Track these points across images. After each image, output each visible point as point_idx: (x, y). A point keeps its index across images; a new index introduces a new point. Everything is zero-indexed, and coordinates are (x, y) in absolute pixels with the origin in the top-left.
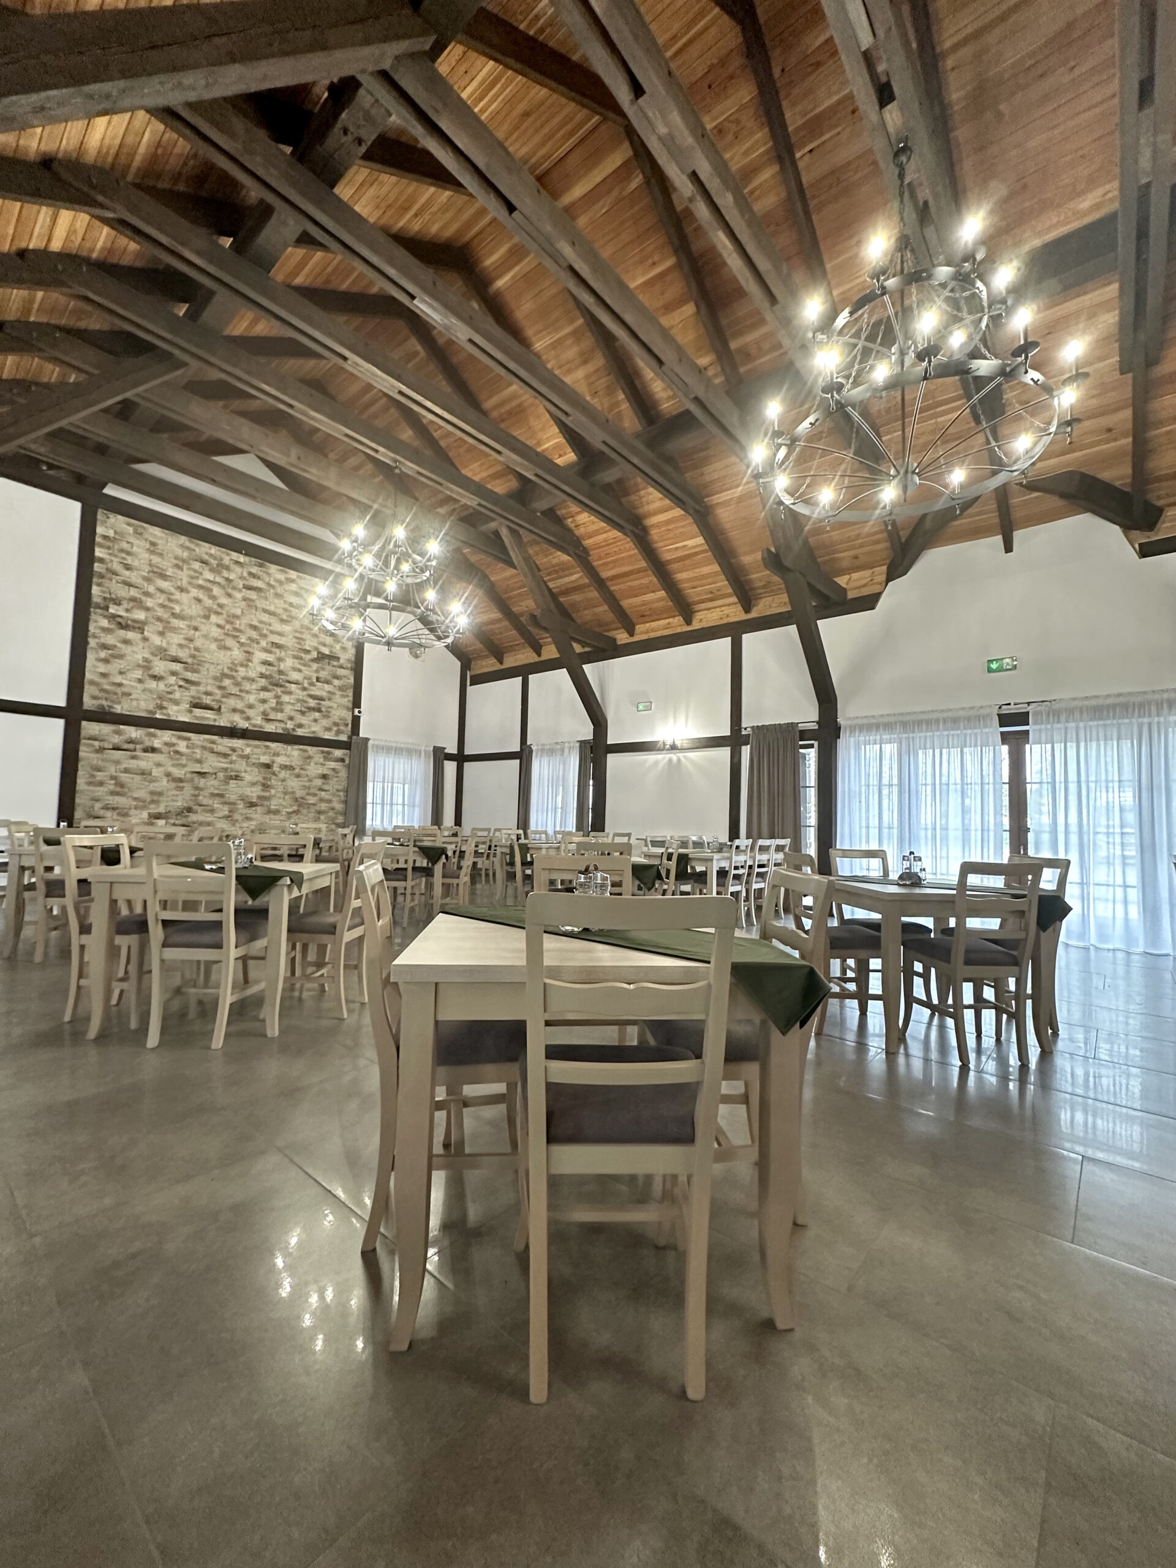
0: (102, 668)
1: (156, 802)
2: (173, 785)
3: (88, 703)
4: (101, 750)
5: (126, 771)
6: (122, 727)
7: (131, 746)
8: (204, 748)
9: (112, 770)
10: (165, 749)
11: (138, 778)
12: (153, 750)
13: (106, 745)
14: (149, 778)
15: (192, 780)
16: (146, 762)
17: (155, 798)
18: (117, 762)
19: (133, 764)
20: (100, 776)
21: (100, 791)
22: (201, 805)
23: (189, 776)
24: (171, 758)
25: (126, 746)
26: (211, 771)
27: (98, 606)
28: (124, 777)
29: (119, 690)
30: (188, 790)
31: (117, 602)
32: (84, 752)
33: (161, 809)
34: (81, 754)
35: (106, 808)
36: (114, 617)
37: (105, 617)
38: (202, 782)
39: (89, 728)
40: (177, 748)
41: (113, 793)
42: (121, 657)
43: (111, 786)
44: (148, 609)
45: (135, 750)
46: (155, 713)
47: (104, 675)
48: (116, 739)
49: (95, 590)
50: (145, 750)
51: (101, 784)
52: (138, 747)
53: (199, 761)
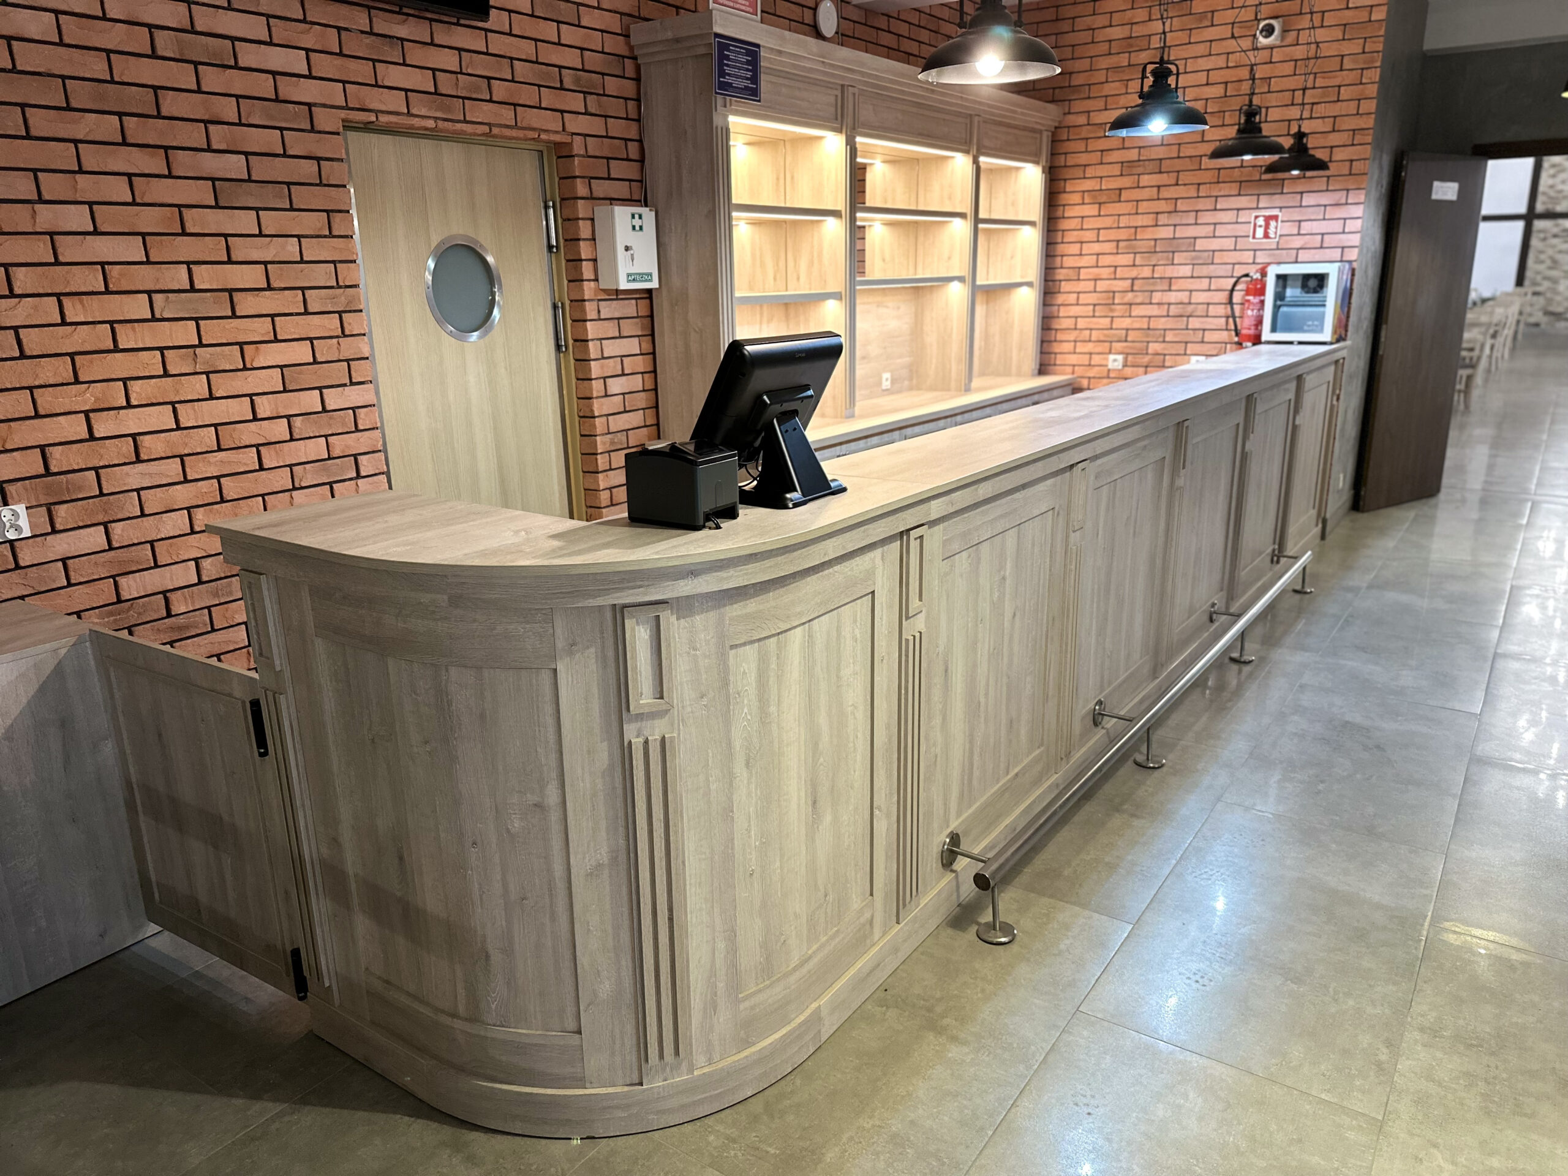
0: (1551, 182)
3: (1540, 207)
4: (1544, 239)
5: (1560, 252)
6: (1560, 221)
9: (1550, 252)
13: (1548, 235)
18: (1554, 246)
20: (1543, 257)
21: (1541, 267)
25: (1561, 234)
28: (1559, 257)
29: (1560, 195)
32: (1534, 242)
34: (1532, 243)
35: (1546, 278)
39: (1538, 224)
41: (1550, 268)
43: (1549, 263)
47: (1552, 187)
48: (1555, 230)
51: (1542, 262)
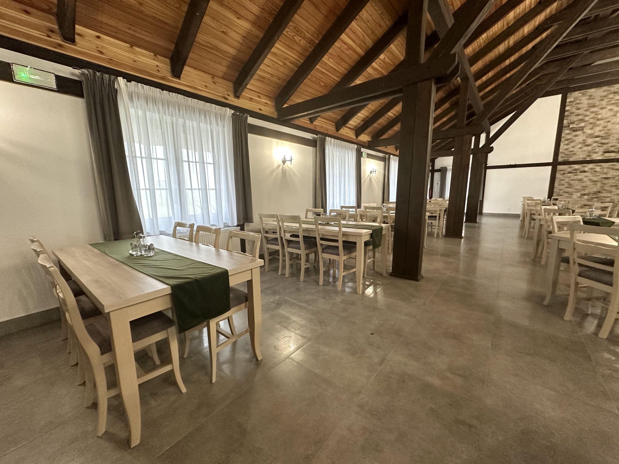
0: (566, 147)
1: (585, 190)
2: (592, 183)
3: (560, 159)
4: (564, 174)
5: (573, 180)
6: (572, 165)
7: (575, 171)
8: (609, 168)
9: (567, 180)
10: (590, 171)
11: (577, 182)
12: (584, 172)
13: (566, 172)
14: (582, 182)
15: (602, 181)
16: (581, 176)
17: (584, 188)
18: (569, 177)
19: (576, 177)
20: (563, 182)
21: (562, 187)
22: (605, 190)
23: (600, 179)
24: (592, 174)
25: (573, 172)
26: (612, 176)
27: (566, 127)
28: (572, 182)
29: (572, 153)
30: (599, 184)
31: (573, 123)
32: (558, 175)
33: (586, 192)
34: (557, 176)
35: (564, 192)
36: (572, 128)
37: (568, 129)
38: (606, 181)
39: (560, 167)
40: (595, 170)
41: (567, 187)
42: (573, 141)
43: (566, 185)
44: (586, 121)
45: (577, 172)
46: (586, 158)
47: (566, 149)
48: (569, 170)
49: (565, 122)
50: (581, 172)
51: (563, 185)
52: (578, 171)
53: (606, 173)
